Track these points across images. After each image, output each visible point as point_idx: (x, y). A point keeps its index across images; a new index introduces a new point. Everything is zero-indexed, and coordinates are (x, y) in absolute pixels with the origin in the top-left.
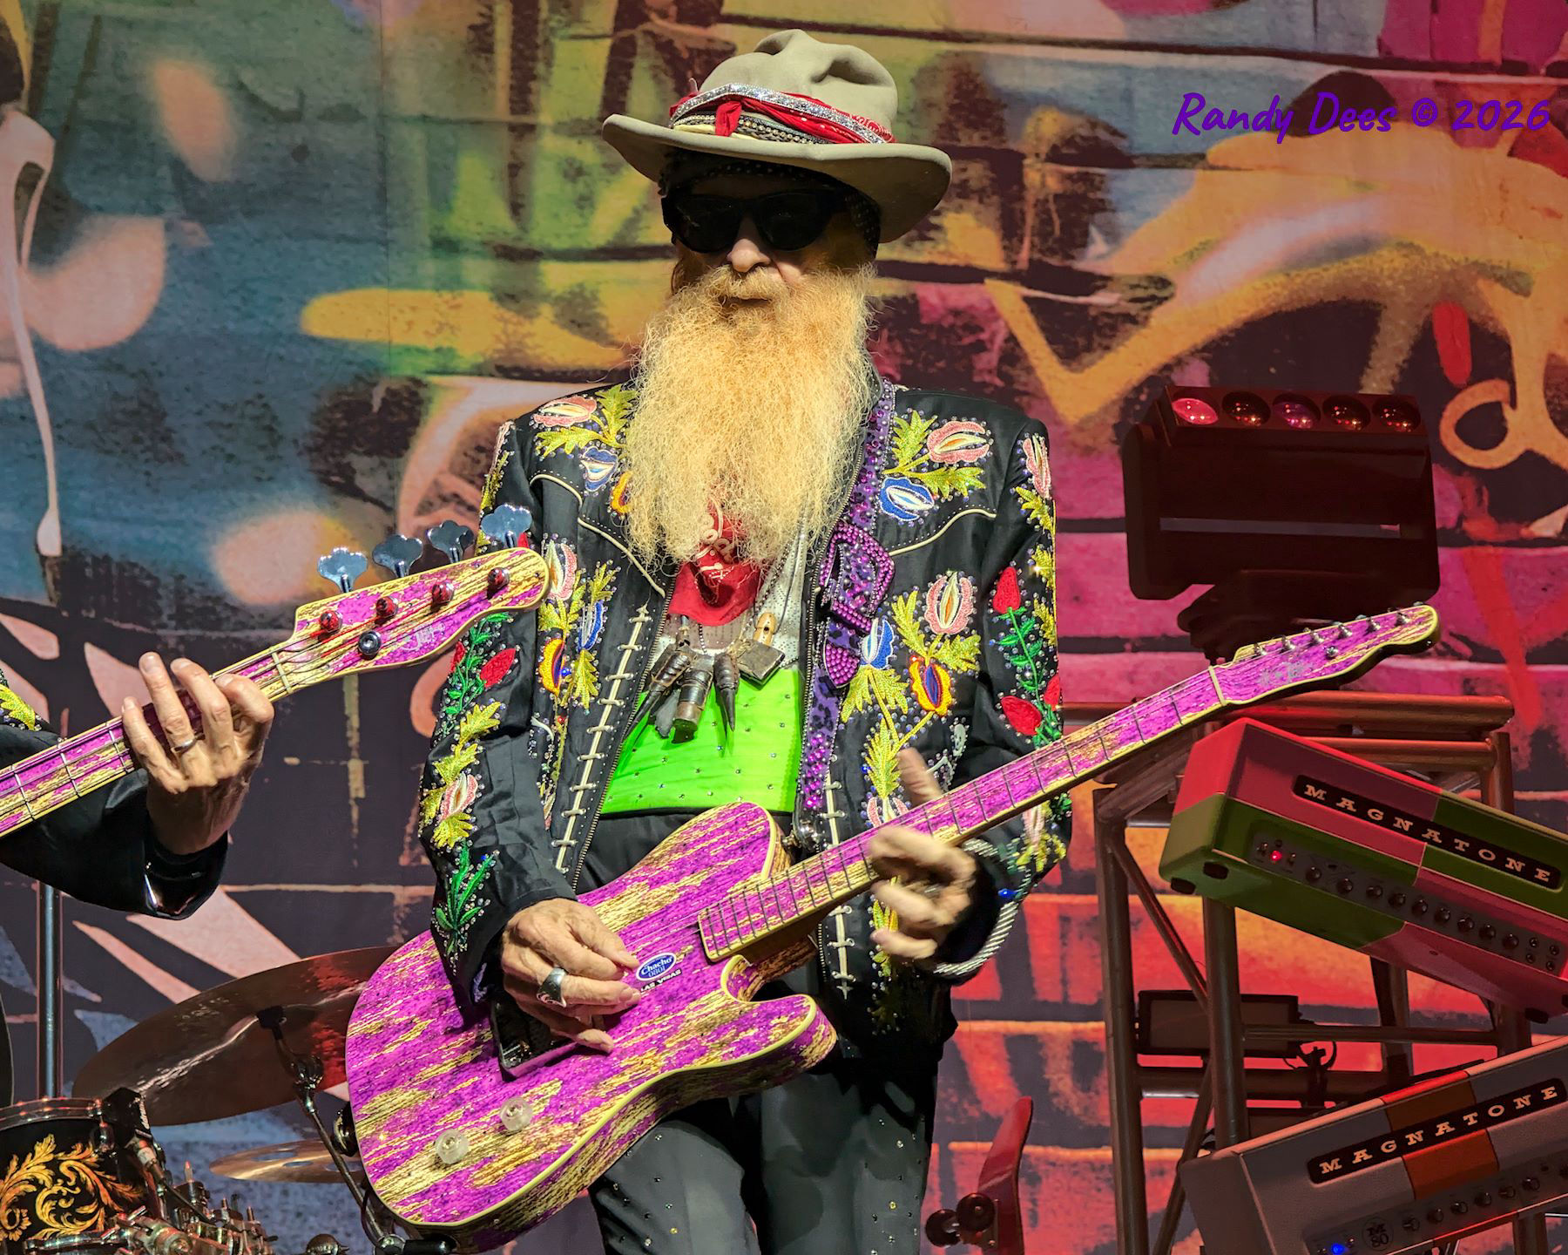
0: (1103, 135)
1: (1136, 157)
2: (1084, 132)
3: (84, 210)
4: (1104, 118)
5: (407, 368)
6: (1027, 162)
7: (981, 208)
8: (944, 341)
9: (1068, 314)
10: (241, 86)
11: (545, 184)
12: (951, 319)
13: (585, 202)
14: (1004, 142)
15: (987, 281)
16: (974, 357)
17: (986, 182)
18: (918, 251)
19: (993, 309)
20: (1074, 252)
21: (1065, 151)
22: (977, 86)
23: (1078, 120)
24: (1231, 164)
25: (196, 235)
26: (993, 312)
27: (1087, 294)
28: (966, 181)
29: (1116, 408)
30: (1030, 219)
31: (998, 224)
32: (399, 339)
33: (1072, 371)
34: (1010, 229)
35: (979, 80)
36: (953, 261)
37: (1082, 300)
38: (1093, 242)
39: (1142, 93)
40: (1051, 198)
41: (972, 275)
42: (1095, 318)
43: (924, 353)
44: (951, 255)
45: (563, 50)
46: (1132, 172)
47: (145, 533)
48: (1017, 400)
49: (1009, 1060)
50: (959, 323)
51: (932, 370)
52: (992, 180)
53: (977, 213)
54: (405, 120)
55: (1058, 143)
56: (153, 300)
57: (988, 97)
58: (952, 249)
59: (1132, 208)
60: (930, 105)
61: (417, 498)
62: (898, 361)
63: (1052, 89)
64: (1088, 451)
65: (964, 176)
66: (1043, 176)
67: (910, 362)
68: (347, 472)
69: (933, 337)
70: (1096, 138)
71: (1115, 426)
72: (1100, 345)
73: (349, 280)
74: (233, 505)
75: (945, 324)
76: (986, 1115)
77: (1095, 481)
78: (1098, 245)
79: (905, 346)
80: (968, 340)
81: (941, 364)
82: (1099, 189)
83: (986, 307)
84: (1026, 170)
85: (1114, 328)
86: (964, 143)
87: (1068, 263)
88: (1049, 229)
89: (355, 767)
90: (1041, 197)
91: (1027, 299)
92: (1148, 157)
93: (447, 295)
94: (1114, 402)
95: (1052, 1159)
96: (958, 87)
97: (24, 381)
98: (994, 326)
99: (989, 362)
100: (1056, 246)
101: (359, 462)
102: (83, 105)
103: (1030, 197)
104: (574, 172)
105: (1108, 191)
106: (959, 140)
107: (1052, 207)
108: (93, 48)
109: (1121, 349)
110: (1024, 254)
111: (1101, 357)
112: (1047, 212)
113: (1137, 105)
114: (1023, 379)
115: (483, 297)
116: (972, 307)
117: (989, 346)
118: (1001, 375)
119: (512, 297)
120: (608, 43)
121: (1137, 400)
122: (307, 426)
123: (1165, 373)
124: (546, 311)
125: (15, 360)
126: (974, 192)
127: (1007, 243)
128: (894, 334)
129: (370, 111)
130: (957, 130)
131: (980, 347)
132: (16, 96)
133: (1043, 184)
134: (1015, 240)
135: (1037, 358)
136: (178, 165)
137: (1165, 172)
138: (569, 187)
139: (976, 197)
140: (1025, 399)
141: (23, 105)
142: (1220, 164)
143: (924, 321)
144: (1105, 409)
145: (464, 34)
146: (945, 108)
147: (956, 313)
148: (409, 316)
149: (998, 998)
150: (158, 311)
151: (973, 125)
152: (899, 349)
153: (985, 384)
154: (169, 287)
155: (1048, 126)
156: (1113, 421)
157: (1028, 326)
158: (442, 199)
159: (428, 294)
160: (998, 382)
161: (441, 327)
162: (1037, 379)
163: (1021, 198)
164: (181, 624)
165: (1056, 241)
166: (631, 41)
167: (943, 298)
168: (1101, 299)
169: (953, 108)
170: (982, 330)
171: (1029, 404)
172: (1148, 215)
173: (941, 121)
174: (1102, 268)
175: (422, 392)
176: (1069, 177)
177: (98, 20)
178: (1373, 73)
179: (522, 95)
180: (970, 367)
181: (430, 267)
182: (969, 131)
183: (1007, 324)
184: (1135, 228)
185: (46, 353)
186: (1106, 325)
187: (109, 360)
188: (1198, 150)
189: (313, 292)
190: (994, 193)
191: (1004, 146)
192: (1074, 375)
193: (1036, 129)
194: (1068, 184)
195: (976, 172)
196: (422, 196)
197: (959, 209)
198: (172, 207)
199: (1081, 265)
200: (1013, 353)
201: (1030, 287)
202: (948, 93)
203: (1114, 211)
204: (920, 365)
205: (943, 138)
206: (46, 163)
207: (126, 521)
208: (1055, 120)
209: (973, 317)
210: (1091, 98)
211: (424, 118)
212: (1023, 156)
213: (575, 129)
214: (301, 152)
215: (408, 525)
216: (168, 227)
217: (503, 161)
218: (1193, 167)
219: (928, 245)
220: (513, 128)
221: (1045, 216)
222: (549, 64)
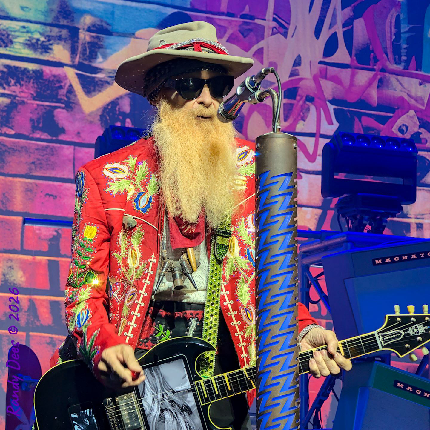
0: (104, 25)
1: (114, 32)
2: (99, 23)
4: (105, 19)
6: (80, 31)
7: (65, 44)
8: (50, 85)
9: (89, 79)
12: (53, 78)
14: (74, 24)
15: (65, 67)
16: (59, 90)
17: (68, 36)
18: (44, 56)
19: (66, 76)
20: (92, 60)
21: (92, 28)
22: (67, 6)
23: (97, 19)
24: (143, 37)
26: (66, 77)
27: (96, 73)
28: (61, 35)
29: (101, 110)
30: (80, 49)
31: (70, 50)
33: (89, 97)
34: (73, 51)
35: (68, 4)
36: (55, 60)
37: (93, 75)
38: (98, 58)
39: (117, 13)
40: (87, 43)
41: (60, 65)
42: (97, 82)
43: (43, 88)
44: (54, 58)
46: (112, 37)
48: (71, 105)
49: (51, 308)
50: (55, 79)
51: (45, 93)
52: (70, 36)
53: (64, 46)
55: (91, 26)
57: (70, 9)
58: (55, 56)
59: (111, 48)
60: (52, 10)
62: (35, 90)
63: (90, 9)
64: (91, 122)
65: (60, 34)
66: (85, 36)
67: (39, 90)
69: (47, 83)
70: (102, 26)
71: (100, 116)
72: (98, 90)
75: (51, 80)
76: (41, 325)
77: (93, 132)
78: (100, 59)
79: (38, 85)
80: (57, 85)
81: (49, 92)
82: (101, 41)
83: (64, 75)
84: (80, 34)
85: (102, 85)
86: (61, 23)
87: (90, 63)
88: (85, 52)
90: (84, 42)
91: (77, 74)
92: (117, 33)
94: (100, 108)
95: (60, 339)
96: (61, 6)
98: (66, 81)
99: (63, 92)
100: (87, 58)
103: (80, 42)
105: (104, 42)
106: (59, 22)
107: (87, 45)
109: (104, 92)
110: (77, 60)
111: (98, 94)
112: (85, 47)
113: (116, 16)
114: (73, 98)
116: (59, 75)
117: (63, 87)
118: (67, 97)
121: (107, 108)
123: (117, 100)
126: (63, 39)
127: (72, 55)
128: (35, 81)
130: (59, 19)
131: (61, 87)
133: (85, 38)
134: (74, 55)
135: (78, 92)
137: (122, 38)
139: (64, 40)
140: (74, 105)
142: (139, 37)
143: (44, 78)
144: (98, 110)
146: (56, 12)
147: (54, 76)
149: (49, 289)
151: (65, 18)
152: (36, 86)
153: (61, 99)
155: (88, 20)
156: (100, 114)
157: (76, 82)
160: (66, 99)
162: (78, 99)
163: (77, 42)
165: (87, 56)
167: (51, 71)
168: (99, 76)
169: (59, 12)
170: (62, 82)
171: (75, 106)
172: (116, 51)
173: (55, 16)
174: (100, 66)
176: (93, 37)
178: (188, 13)
180: (57, 94)
182: (64, 19)
183: (70, 81)
184: (112, 54)
186: (100, 84)
188: (133, 32)
190: (69, 40)
191: (74, 25)
192: (89, 99)
193: (84, 21)
194: (93, 39)
195: (64, 33)
197: (58, 44)
199: (95, 65)
200: (71, 90)
201: (78, 70)
202: (57, 7)
203: (106, 48)
204: (42, 92)
205: (55, 21)
208: (90, 19)
209: (60, 78)
210: (102, 13)
212: (79, 29)
218: (131, 37)
219: (48, 54)
221: (84, 48)
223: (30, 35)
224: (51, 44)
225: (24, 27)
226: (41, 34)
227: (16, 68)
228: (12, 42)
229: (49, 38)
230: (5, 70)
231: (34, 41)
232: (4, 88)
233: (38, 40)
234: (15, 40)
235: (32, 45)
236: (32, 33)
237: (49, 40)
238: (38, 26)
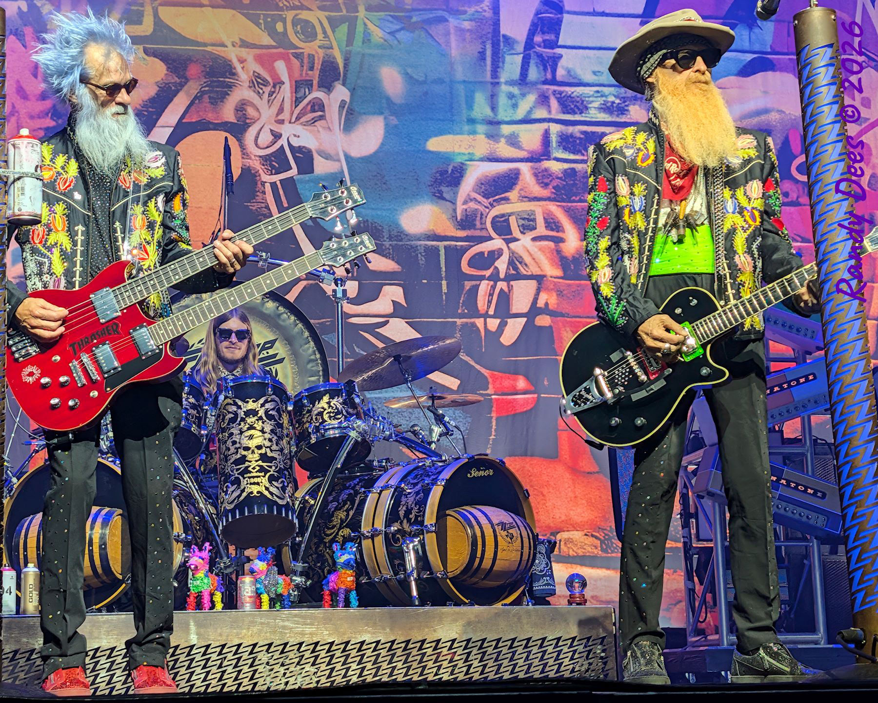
3: (360, 114)
5: (459, 159)
10: (408, 74)
11: (503, 101)
13: (515, 106)
25: (394, 120)
32: (457, 151)
45: (508, 58)
47: (379, 213)
53: (640, 106)
54: (459, 82)
56: (381, 141)
61: (463, 200)
68: (441, 192)
73: (441, 133)
74: (406, 203)
89: (444, 283)
93: (472, 136)
97: (342, 167)
101: (444, 189)
102: (359, 81)
104: (511, 96)
108: (361, 65)
115: (483, 136)
119: (492, 136)
120: (522, 55)
122: (429, 178)
124: (503, 140)
125: (339, 160)
129: (447, 80)
132: (339, 79)
136: (388, 99)
138: (510, 101)
141: (341, 82)
145: (476, 54)
148: (460, 143)
150: (382, 144)
154: (385, 137)
158: (470, 107)
159: (466, 136)
161: (470, 146)
164: (390, 240)
166: (529, 55)
175: (464, 167)
177: (363, 55)
178: (769, 56)
179: (495, 73)
181: (466, 128)
185: (348, 157)
187: (366, 160)
189: (430, 137)
196: (464, 106)
197: (634, 104)
198: (387, 112)
206: (348, 100)
207: (373, 209)
211: (464, 81)
213: (511, 83)
214: (426, 94)
215: (460, 208)
216: (385, 118)
217: (489, 94)
220: (492, 83)
222: (503, 63)
223: (604, 99)
224: (627, 106)
225: (598, 92)
226: (615, 96)
227: (593, 133)
228: (587, 108)
229: (624, 99)
230: (582, 136)
231: (609, 104)
232: (583, 155)
233: (613, 102)
234: (590, 106)
235: (607, 108)
236: (606, 96)
237: (625, 102)
238: (612, 89)
